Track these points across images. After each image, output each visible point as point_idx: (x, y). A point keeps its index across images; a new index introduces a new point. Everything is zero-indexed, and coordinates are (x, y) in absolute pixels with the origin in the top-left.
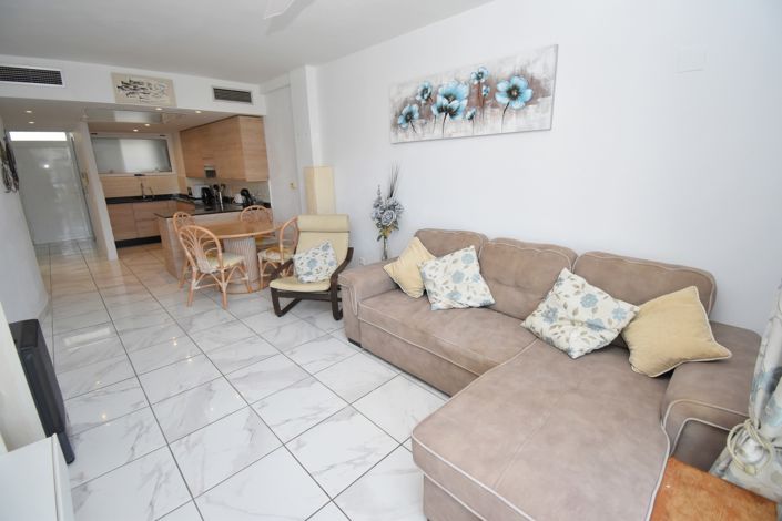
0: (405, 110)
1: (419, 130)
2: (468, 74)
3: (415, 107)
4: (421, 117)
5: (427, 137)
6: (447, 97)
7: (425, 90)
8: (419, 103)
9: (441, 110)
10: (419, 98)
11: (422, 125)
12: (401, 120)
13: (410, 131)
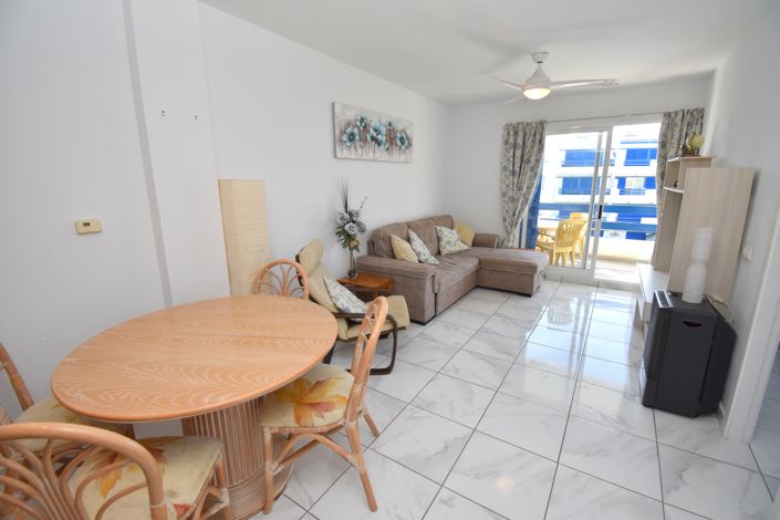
0: (349, 130)
1: (359, 151)
2: (385, 121)
3: (356, 130)
4: (360, 140)
5: (365, 157)
6: (376, 130)
7: (362, 120)
8: (359, 128)
9: (373, 139)
10: (358, 124)
11: (362, 147)
12: (345, 138)
13: (353, 149)
